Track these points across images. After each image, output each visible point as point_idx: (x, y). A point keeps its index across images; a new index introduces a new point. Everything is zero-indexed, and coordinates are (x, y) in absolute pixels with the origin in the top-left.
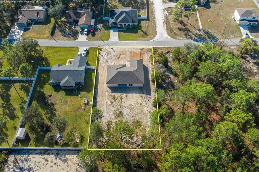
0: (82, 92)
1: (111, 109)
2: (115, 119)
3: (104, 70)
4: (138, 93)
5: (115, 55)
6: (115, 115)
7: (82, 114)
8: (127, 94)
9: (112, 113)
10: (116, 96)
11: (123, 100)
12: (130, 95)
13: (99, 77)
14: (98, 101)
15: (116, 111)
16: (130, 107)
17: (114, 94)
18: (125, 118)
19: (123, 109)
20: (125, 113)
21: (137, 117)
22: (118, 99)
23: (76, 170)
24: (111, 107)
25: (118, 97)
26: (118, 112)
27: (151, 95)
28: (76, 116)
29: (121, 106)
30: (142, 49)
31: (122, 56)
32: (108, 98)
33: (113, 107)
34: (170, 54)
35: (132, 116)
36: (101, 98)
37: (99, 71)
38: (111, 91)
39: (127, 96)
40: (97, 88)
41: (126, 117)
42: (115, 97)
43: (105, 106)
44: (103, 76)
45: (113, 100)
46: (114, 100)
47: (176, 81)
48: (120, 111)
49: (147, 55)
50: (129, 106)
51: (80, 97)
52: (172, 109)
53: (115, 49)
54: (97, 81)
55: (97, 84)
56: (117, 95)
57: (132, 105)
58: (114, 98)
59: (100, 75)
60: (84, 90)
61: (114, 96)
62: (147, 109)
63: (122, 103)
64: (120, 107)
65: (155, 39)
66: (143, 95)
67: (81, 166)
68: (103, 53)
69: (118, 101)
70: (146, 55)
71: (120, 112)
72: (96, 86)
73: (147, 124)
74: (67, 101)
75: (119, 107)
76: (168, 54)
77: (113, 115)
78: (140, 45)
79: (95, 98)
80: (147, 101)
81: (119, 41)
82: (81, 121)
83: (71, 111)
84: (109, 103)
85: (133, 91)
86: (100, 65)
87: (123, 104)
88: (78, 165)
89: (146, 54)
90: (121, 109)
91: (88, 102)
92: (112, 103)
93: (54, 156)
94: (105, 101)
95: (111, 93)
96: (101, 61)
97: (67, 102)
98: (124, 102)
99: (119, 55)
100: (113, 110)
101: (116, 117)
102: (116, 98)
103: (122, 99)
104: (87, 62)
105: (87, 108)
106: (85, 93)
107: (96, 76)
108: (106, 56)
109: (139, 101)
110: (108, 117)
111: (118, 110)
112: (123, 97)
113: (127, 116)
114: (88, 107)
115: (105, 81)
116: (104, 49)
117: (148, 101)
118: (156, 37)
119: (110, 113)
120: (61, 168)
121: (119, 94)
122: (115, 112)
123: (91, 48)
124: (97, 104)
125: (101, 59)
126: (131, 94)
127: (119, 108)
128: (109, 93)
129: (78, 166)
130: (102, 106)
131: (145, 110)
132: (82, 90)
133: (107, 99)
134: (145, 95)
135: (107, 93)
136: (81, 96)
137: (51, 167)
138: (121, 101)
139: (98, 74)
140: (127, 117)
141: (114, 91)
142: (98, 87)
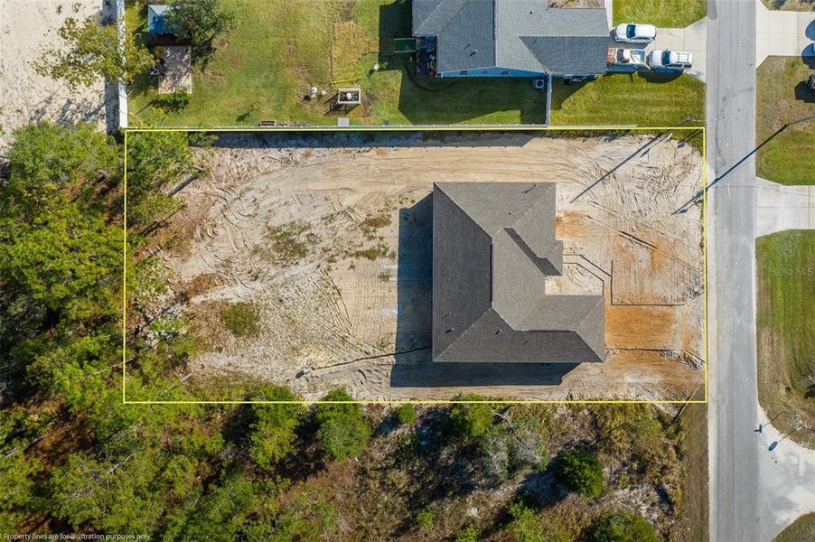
0: (400, 74)
1: (319, 210)
2: (269, 229)
3: (540, 168)
4: (399, 327)
5: (651, 217)
6: (284, 229)
7: (285, 90)
8: (394, 279)
9: (297, 216)
10: (386, 228)
11: (363, 260)
12: (391, 291)
13: (496, 148)
14: (354, 150)
15: (308, 232)
16: (329, 290)
17: (395, 218)
18: (273, 272)
19: (316, 263)
20: (295, 270)
21: (278, 319)
22: (371, 238)
23: (50, 98)
24: (324, 210)
25: (381, 239)
26: (302, 239)
27: (393, 384)
28: (275, 68)
29: (331, 253)
30: (689, 360)
31: (643, 254)
32: (372, 195)
33: (329, 218)
34: (653, 504)
35: (281, 301)
36: (373, 162)
37: (535, 145)
38: (409, 205)
39: (384, 277)
40: (430, 141)
41: (278, 274)
42: (377, 226)
43: (333, 185)
44: (502, 167)
45: (362, 217)
46: (362, 220)
47: (473, 512)
48: (309, 247)
49: (653, 386)
50: (335, 288)
51: (372, 72)
52: (314, 472)
53: (694, 213)
54: (474, 139)
55: (454, 141)
56: (390, 235)
57: (339, 302)
58: (376, 223)
59: (509, 148)
60: (409, 84)
61: (387, 222)
62: (320, 365)
63: (351, 256)
64: (325, 250)
65: (771, 434)
66: (392, 348)
67: (64, 111)
68: (665, 153)
69: (360, 238)
70: (647, 379)
71: (300, 251)
72: (441, 138)
73: (245, 360)
74: (348, 19)
75: (327, 243)
76: (655, 497)
77: (288, 221)
78: (727, 351)
79: (369, 139)
80: (361, 365)
81: (759, 233)
82: (252, 90)
83: (300, 43)
84: (349, 201)
85: (409, 308)
86: (578, 142)
87: (342, 264)
88: (69, 102)
89: (657, 379)
90: (318, 251)
91: (347, 110)
92: (346, 213)
93: (101, 8)
94: (354, 185)
95: (400, 207)
96: (601, 148)
97: (347, 16)
98: (352, 267)
99: (645, 239)
100: (314, 217)
101: (279, 234)
102: (372, 229)
103: (371, 255)
104: (591, 79)
105: (317, 108)
106: (398, 89)
107: (502, 132)
108: (644, 171)
109: (361, 332)
110: (274, 199)
111: (313, 238)
112: (378, 259)
113: (281, 277)
114: (321, 109)
115: (473, 175)
116: (695, 158)
117: (360, 371)
118: (786, 445)
119: (293, 209)
120: (53, 43)
121: (393, 243)
122: (304, 229)
123: (698, 86)
124: (342, 149)
125: (622, 147)
126: (396, 295)
127: (323, 245)
128: (402, 198)
129: (65, 102)
130: (330, 170)
131: (312, 356)
132: (410, 76)
133: (369, 190)
134: (392, 359)
135: (400, 188)
136: (375, 75)
137: (60, 8)
138: (358, 255)
139: (516, 138)
140: (279, 280)
141: (410, 219)
142: (431, 146)
